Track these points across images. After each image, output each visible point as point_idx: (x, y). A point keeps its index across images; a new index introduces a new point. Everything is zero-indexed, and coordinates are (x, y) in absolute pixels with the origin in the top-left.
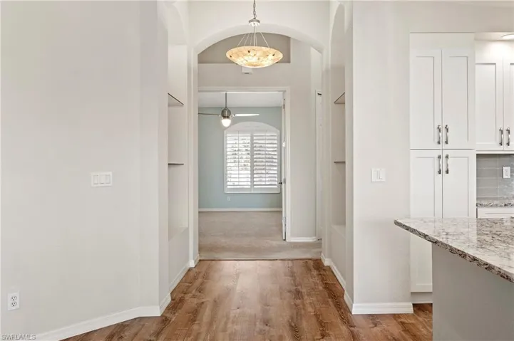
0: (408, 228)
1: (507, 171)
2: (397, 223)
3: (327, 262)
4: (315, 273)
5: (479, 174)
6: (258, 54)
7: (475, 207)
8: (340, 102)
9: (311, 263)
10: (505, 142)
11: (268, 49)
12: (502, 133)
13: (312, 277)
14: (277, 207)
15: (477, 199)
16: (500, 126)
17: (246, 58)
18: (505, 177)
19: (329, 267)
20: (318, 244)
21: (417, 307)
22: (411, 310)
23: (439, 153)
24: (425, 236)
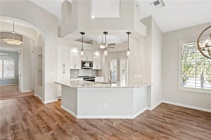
0: (57, 83)
1: (76, 72)
2: (55, 83)
3: (36, 95)
4: (33, 98)
5: (71, 73)
6: (16, 42)
8: (41, 56)
9: (31, 96)
11: (19, 41)
13: (32, 99)
14: (17, 83)
16: (74, 64)
17: (11, 42)
19: (37, 97)
20: (33, 91)
21: (59, 100)
22: (58, 100)
23: (63, 69)
24: (60, 84)
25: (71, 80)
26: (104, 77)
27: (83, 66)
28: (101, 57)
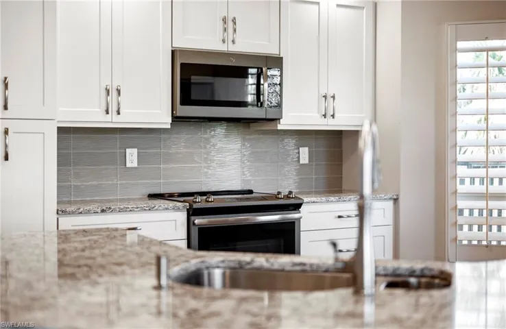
1: (132, 157)
7: (56, 216)
10: (113, 108)
12: (108, 94)
15: (59, 203)
16: (106, 82)
18: (129, 165)
25: (68, 223)
26: (396, 200)
27: (186, 100)
28: (366, 15)
